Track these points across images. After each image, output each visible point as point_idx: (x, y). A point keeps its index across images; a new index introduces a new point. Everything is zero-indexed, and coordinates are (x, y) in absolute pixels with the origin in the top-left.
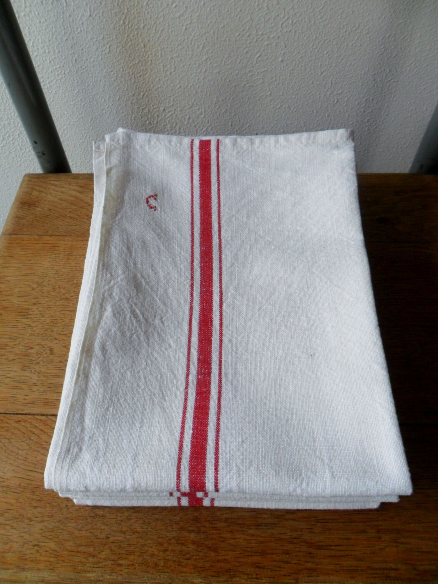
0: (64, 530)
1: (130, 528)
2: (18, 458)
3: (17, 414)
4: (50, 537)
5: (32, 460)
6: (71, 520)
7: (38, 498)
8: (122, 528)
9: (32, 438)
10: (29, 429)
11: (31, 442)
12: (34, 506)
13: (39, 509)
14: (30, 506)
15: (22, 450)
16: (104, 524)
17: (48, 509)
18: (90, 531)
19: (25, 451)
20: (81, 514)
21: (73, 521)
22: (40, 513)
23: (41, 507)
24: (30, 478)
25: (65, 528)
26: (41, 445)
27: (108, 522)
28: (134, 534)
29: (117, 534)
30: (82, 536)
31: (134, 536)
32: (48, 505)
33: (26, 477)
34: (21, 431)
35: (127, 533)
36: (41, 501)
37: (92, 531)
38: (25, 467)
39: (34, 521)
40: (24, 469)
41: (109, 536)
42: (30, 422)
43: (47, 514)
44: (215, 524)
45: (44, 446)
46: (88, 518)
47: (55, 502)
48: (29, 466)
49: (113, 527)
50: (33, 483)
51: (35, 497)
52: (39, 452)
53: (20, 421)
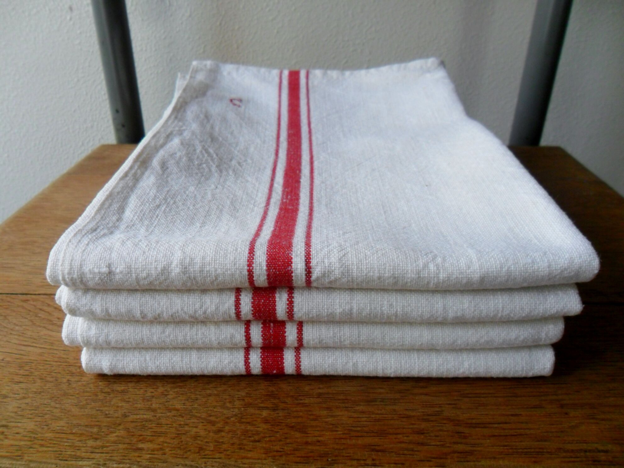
0: (56, 408)
1: (165, 405)
2: (11, 334)
3: (26, 294)
4: (30, 416)
5: (31, 335)
6: (70, 397)
7: (27, 373)
8: (151, 405)
9: (40, 315)
10: (38, 307)
11: (37, 318)
12: (17, 382)
13: (22, 385)
14: (10, 382)
15: (21, 326)
16: (123, 400)
17: (37, 384)
18: (97, 409)
19: (24, 327)
20: (88, 390)
21: (73, 397)
22: (23, 389)
23: (26, 382)
24: (22, 352)
25: (57, 406)
26: (51, 321)
27: (129, 398)
28: (170, 412)
29: (142, 412)
30: (83, 415)
31: (168, 414)
32: (39, 381)
33: (16, 352)
34: (26, 309)
35: (159, 411)
36: (31, 376)
37: (101, 409)
38: (17, 342)
39: (10, 397)
40: (15, 344)
41: (127, 414)
42: (42, 301)
43: (35, 390)
44: (301, 400)
45: (55, 322)
46: (99, 394)
47: (52, 377)
48: (26, 341)
49: (136, 404)
50: (24, 357)
51: (22, 372)
52: (44, 327)
53: (28, 300)
